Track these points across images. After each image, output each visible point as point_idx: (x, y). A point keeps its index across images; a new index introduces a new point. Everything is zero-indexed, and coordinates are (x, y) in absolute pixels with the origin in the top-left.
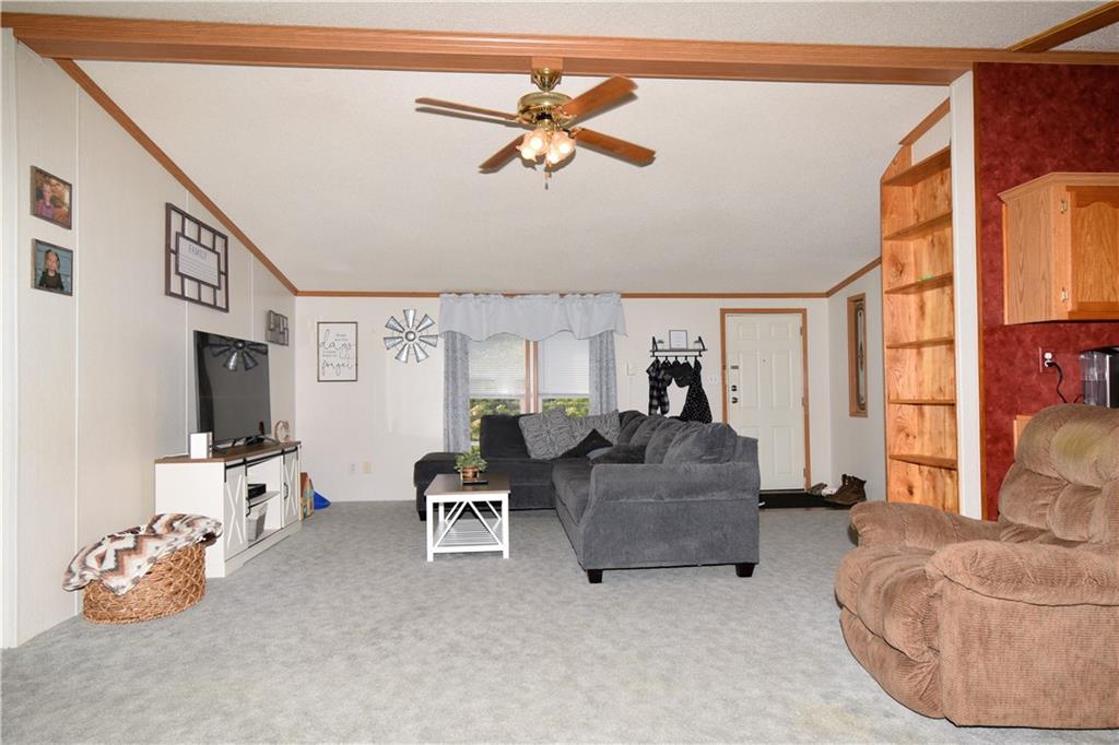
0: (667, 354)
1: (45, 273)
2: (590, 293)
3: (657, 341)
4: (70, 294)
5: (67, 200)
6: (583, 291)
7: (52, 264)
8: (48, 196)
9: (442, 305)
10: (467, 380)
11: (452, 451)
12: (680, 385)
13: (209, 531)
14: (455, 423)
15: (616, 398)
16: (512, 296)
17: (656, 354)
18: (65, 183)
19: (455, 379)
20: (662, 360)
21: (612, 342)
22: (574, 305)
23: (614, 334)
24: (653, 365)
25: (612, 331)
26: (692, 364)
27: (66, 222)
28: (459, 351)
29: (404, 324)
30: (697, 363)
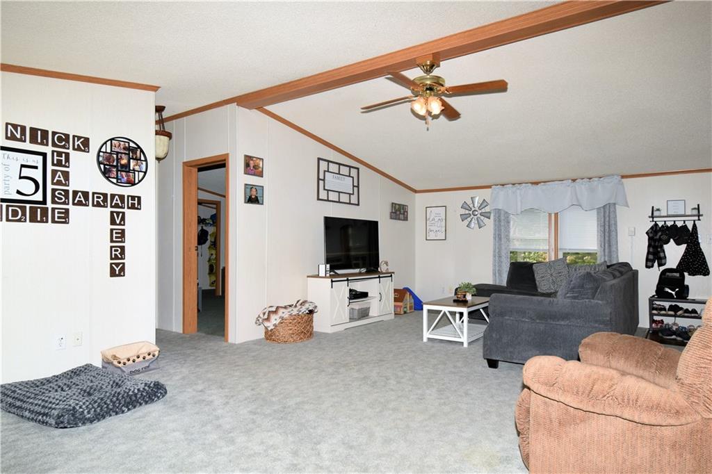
0: (665, 219)
1: (250, 197)
2: (596, 177)
3: (655, 209)
4: (262, 204)
5: (261, 165)
6: (589, 176)
7: (254, 193)
8: (252, 165)
9: (492, 193)
10: (508, 240)
11: (497, 284)
12: (678, 243)
13: (310, 309)
14: (500, 266)
15: (617, 253)
16: (536, 183)
17: (655, 219)
18: (260, 159)
19: (500, 239)
20: (660, 224)
21: (615, 212)
22: (582, 187)
23: (617, 206)
24: (652, 228)
25: (615, 204)
26: (690, 228)
27: (261, 175)
28: (503, 221)
29: (471, 206)
30: (694, 226)
